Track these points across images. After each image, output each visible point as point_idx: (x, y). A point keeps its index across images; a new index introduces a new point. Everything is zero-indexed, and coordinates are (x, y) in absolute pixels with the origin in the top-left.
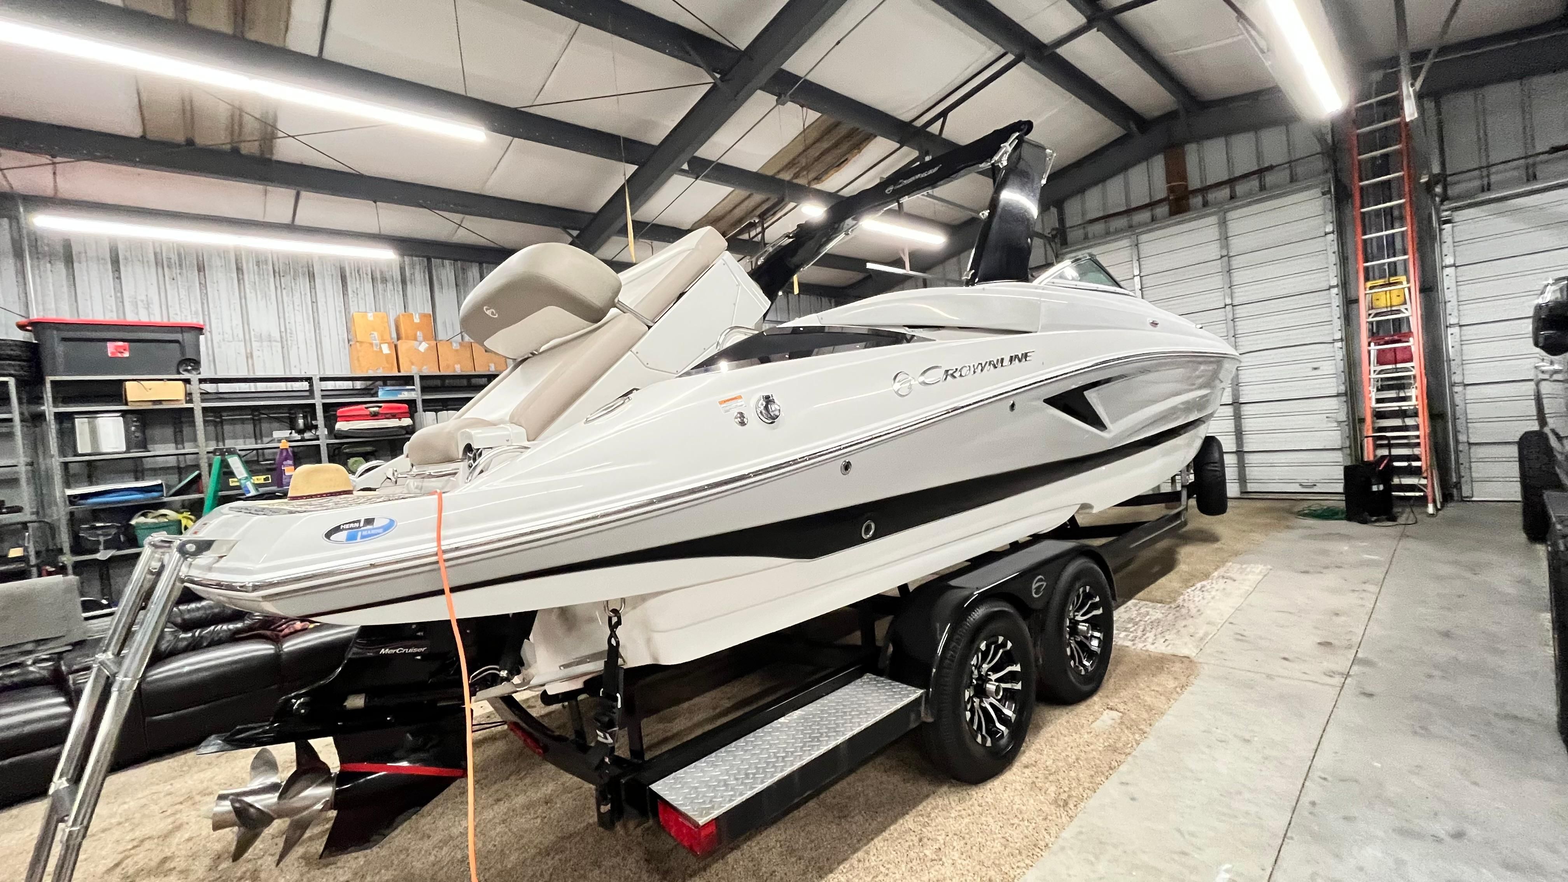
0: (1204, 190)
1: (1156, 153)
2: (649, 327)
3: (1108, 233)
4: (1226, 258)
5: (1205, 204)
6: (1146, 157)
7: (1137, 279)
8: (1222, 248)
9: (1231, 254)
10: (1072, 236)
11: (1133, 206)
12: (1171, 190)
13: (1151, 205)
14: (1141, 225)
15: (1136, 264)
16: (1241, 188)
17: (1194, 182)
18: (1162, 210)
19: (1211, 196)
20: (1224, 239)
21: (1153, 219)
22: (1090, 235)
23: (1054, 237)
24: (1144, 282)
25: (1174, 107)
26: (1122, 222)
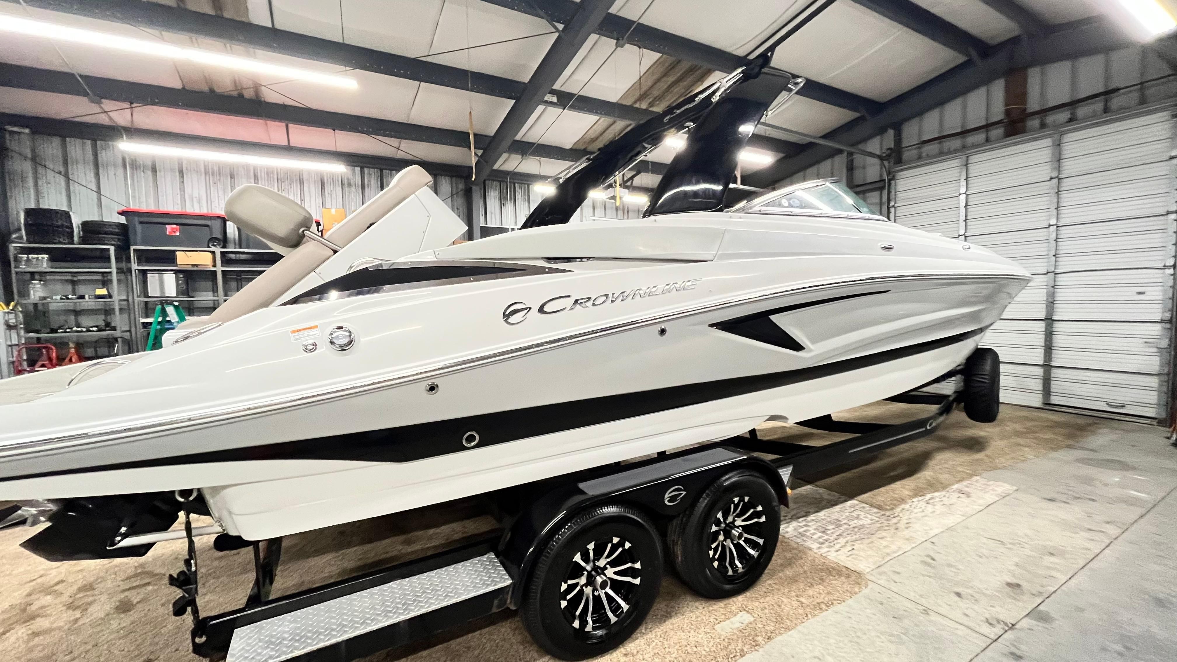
0: (1044, 112)
1: (998, 77)
2: (335, 252)
3: (941, 153)
4: (1057, 180)
5: (1043, 126)
6: (987, 80)
7: (963, 197)
8: (1053, 169)
9: (1061, 176)
10: (906, 155)
11: (969, 127)
12: (1008, 112)
13: (987, 127)
14: (975, 146)
15: (964, 183)
16: (1082, 111)
17: (1033, 104)
18: (997, 132)
19: (1050, 119)
20: (1058, 160)
21: (988, 140)
22: (924, 155)
23: (889, 156)
24: (969, 200)
25: (1017, 33)
26: (956, 143)
